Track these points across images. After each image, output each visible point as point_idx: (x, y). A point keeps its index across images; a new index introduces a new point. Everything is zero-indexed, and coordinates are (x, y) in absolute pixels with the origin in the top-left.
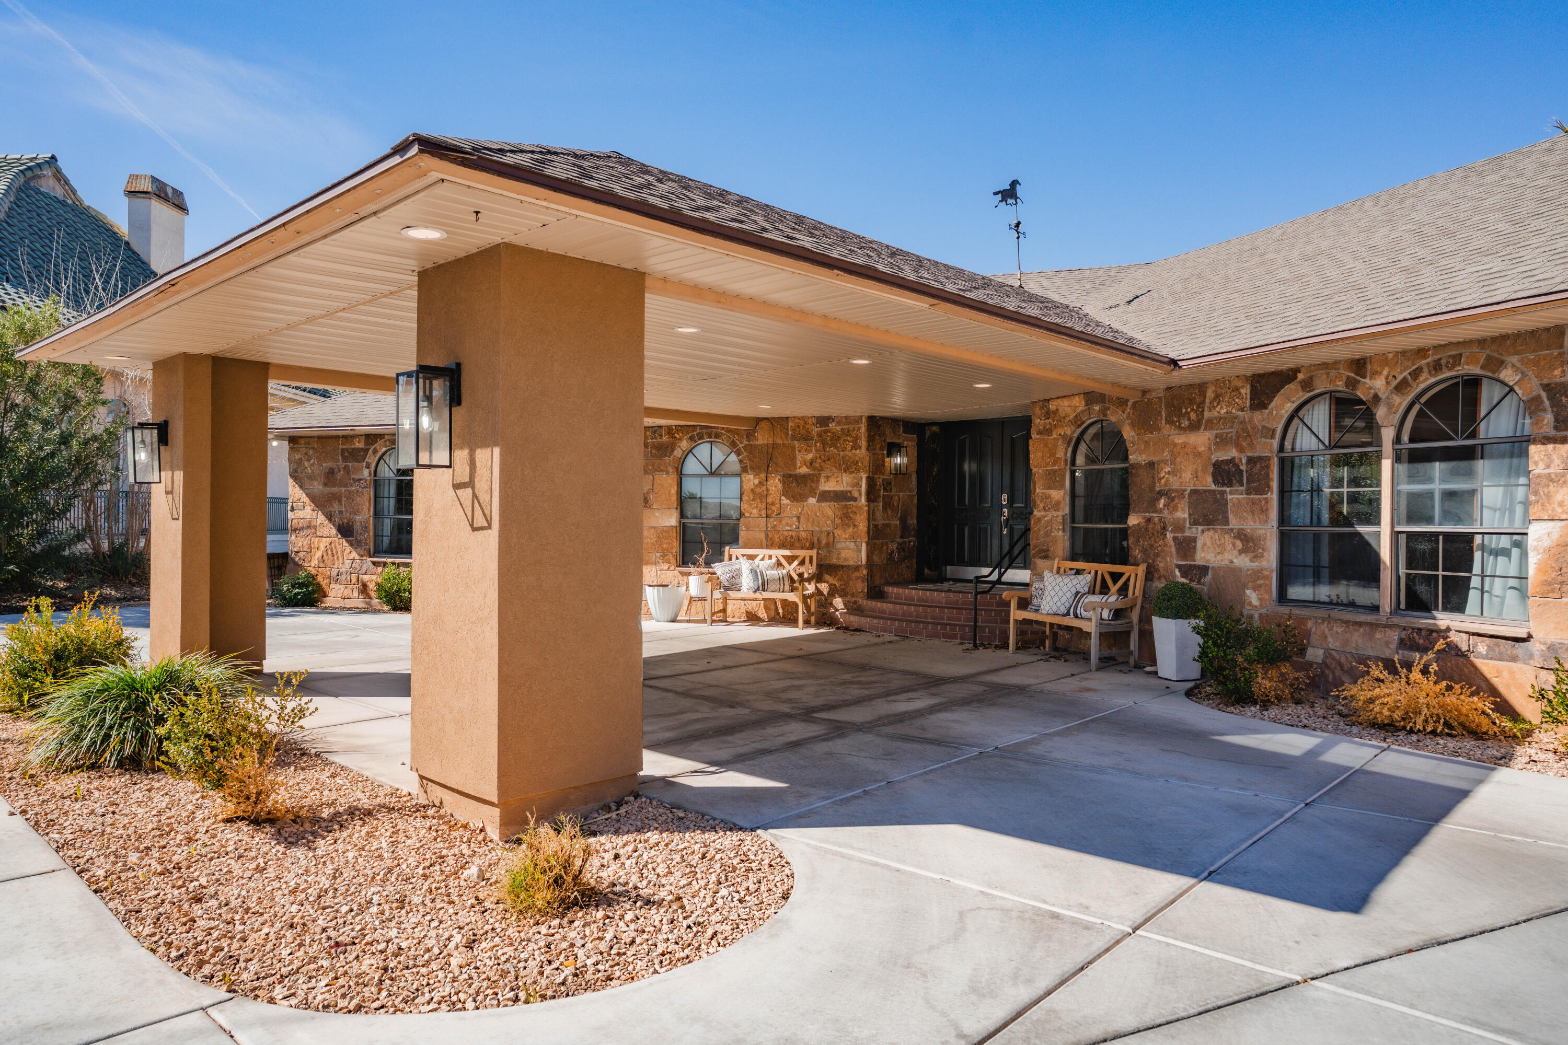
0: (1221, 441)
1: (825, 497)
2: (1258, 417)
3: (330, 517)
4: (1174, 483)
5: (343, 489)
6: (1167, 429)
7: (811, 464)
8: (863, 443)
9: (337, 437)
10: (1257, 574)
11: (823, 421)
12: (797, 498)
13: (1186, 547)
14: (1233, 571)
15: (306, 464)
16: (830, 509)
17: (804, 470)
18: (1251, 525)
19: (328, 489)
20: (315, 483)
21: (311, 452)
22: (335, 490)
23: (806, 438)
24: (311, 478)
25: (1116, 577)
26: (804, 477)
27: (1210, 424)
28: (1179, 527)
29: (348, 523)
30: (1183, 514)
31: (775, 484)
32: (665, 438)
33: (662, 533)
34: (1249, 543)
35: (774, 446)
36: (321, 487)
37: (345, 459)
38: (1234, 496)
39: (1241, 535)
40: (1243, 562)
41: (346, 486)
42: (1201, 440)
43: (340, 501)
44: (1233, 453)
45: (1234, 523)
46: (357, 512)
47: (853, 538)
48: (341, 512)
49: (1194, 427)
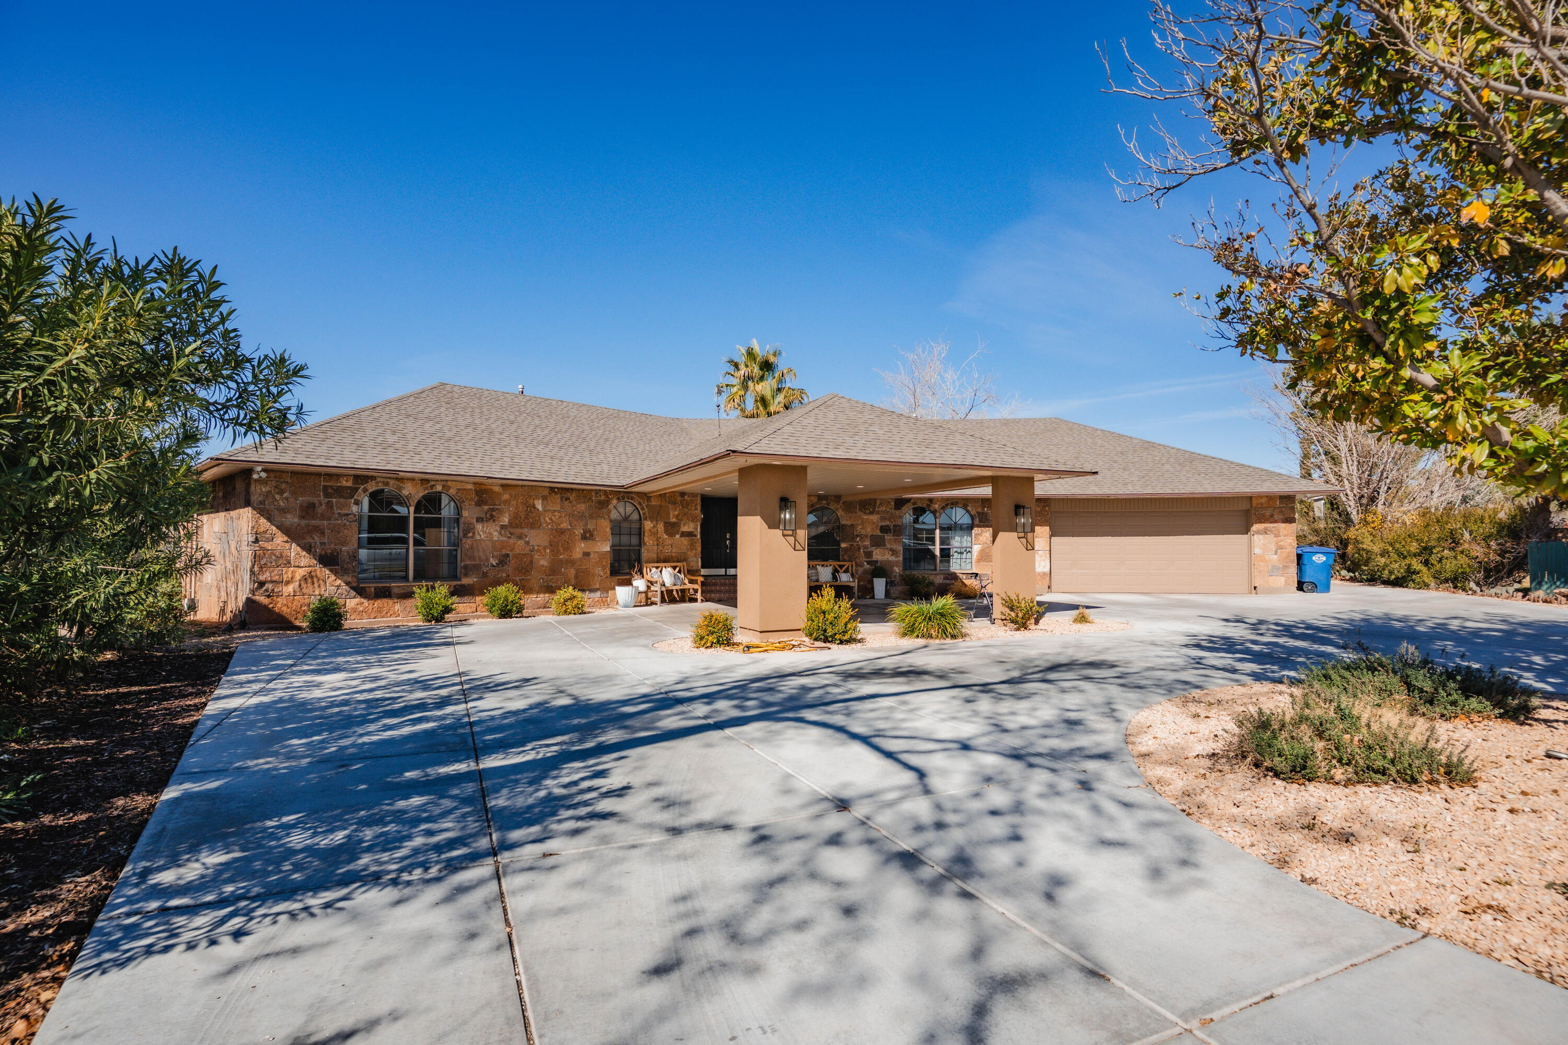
0: (883, 519)
1: (683, 534)
2: (897, 512)
3: (308, 549)
4: (863, 532)
5: (325, 523)
6: (859, 513)
7: (677, 517)
8: (699, 507)
9: (318, 475)
10: (898, 562)
11: (683, 494)
12: (671, 535)
13: (869, 554)
14: (889, 561)
15: (278, 497)
16: (685, 541)
17: (674, 520)
18: (894, 547)
19: (303, 522)
20: (289, 516)
21: (284, 486)
22: (314, 522)
23: (675, 503)
24: (283, 511)
25: (841, 567)
26: (674, 523)
27: (878, 513)
28: (866, 547)
29: (332, 554)
30: (867, 543)
31: (661, 527)
32: (603, 498)
33: (602, 555)
34: (894, 552)
35: (661, 506)
36: (296, 520)
37: (327, 495)
38: (888, 537)
39: (891, 550)
40: (893, 558)
41: (329, 519)
42: (875, 518)
43: (323, 533)
44: (888, 523)
45: (888, 546)
46: (344, 543)
47: (695, 556)
48: (322, 544)
49: (871, 513)
